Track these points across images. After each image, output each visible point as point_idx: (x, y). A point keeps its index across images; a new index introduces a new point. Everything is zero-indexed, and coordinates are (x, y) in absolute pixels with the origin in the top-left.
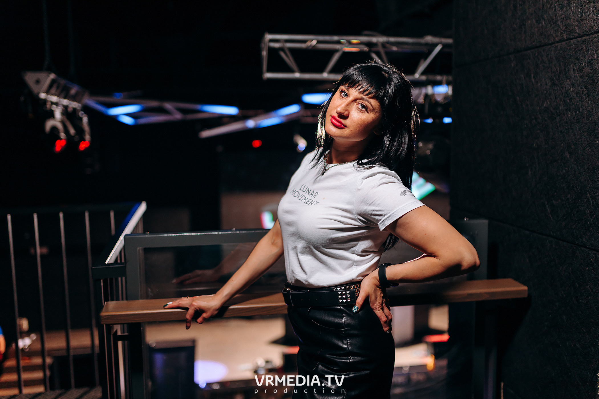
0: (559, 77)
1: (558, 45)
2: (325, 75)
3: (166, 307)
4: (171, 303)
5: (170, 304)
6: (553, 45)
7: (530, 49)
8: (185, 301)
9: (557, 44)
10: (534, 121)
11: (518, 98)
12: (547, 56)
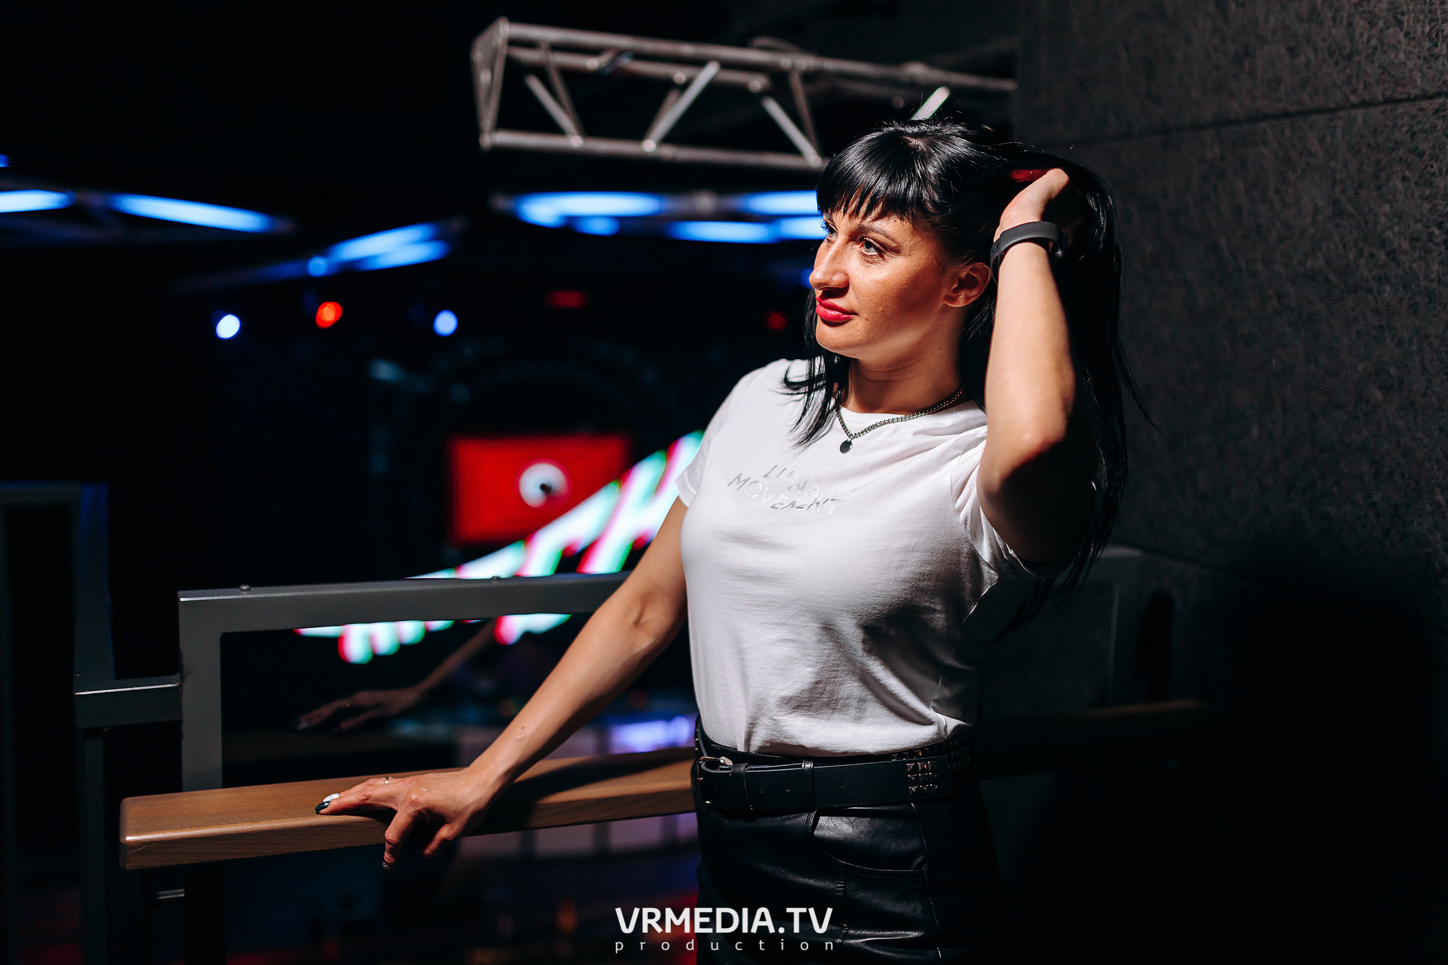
0: (1356, 194)
1: (1360, 112)
2: (649, 146)
3: (323, 811)
4: (336, 796)
5: (333, 799)
6: (1341, 113)
7: (1266, 117)
8: (380, 787)
9: (1354, 112)
10: (1274, 302)
11: (1223, 241)
12: (1321, 140)
